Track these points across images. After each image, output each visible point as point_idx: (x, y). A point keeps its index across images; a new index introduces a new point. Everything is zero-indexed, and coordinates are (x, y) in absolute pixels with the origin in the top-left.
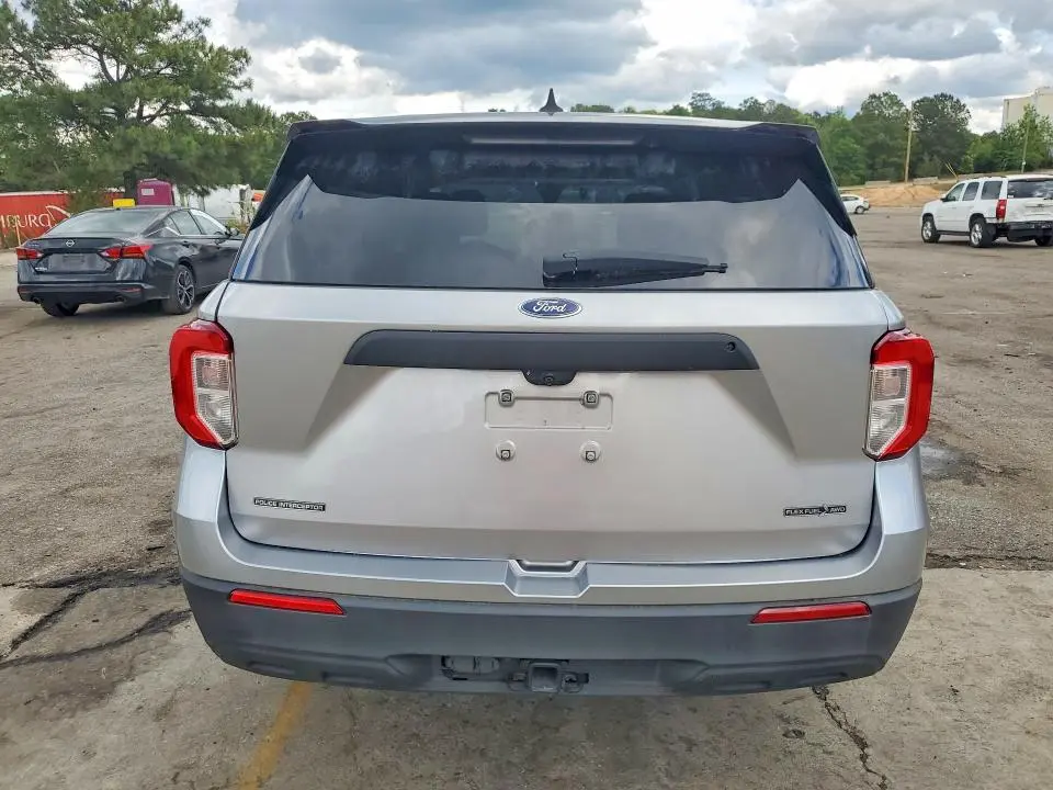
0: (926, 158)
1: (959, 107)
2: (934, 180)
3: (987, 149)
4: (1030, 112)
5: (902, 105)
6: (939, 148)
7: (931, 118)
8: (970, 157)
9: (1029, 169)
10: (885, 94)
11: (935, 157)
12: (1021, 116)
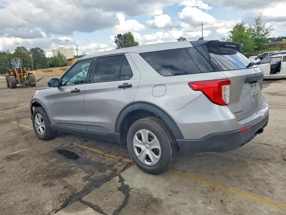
0: (37, 64)
1: (42, 51)
2: (42, 70)
3: (51, 61)
4: (59, 53)
5: (27, 50)
6: (40, 61)
7: (36, 54)
8: (48, 63)
9: (62, 66)
10: (22, 47)
11: (39, 64)
12: (57, 53)
